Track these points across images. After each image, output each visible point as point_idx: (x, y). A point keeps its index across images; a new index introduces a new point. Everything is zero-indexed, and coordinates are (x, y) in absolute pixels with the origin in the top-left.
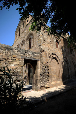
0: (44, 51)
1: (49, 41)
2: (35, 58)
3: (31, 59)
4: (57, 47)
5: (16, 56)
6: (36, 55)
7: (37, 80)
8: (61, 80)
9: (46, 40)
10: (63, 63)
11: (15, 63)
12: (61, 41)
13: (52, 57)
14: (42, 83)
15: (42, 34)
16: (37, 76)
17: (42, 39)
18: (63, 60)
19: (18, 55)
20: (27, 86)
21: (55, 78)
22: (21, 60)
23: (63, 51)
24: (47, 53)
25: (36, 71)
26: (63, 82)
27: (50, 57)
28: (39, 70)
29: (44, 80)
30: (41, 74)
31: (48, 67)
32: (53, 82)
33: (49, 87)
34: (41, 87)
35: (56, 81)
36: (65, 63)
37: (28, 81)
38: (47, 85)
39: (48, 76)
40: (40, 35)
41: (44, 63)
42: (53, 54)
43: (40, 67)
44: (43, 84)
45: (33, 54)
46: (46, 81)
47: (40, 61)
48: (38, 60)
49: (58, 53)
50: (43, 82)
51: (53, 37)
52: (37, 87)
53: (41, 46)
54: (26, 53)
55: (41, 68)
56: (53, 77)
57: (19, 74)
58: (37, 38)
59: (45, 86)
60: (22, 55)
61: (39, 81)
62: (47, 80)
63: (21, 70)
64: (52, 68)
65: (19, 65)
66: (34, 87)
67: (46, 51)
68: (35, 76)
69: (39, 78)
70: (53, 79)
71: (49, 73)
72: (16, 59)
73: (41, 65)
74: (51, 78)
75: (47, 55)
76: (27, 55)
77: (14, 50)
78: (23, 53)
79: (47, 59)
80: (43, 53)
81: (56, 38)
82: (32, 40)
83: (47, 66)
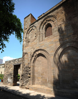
2: (19, 63)
6: (20, 60)
9: (31, 40)
13: (37, 55)
15: (26, 38)
21: (40, 81)
22: (13, 66)
24: (29, 54)
28: (21, 72)
29: (25, 80)
30: (22, 75)
31: (30, 68)
33: (29, 88)
35: (41, 85)
38: (27, 86)
39: (29, 77)
41: (26, 65)
44: (24, 84)
47: (22, 64)
54: (15, 61)
61: (21, 80)
62: (28, 81)
70: (37, 81)
71: (30, 74)
73: (23, 67)
83: (28, 67)
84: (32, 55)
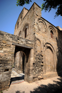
0: (38, 39)
1: (44, 30)
2: (29, 46)
3: (23, 46)
4: (52, 37)
5: (7, 42)
6: (29, 42)
7: (29, 69)
8: (56, 70)
9: (41, 30)
10: (58, 53)
11: (4, 49)
12: (55, 32)
13: (47, 46)
14: (34, 73)
15: (37, 24)
16: (30, 65)
17: (37, 27)
18: (58, 50)
19: (9, 41)
20: (20, 74)
21: (50, 69)
22: (12, 46)
23: (57, 41)
24: (42, 42)
25: (29, 60)
26: (58, 73)
27: (44, 46)
28: (32, 59)
29: (38, 70)
30: (34, 64)
31: (42, 56)
32: (47, 72)
33: (43, 78)
34: (34, 78)
35: (51, 71)
36: (60, 53)
37: (22, 69)
38: (40, 76)
39: (42, 66)
40: (35, 23)
41: (38, 52)
42: (47, 43)
43: (34, 55)
44: (36, 75)
45: (26, 41)
46: (39, 71)
47: (34, 49)
48: (32, 48)
49: (52, 43)
50: (37, 72)
51: (48, 27)
52: (29, 78)
53: (35, 34)
54: (18, 39)
55: (34, 57)
56: (47, 67)
57: (8, 62)
58: (32, 27)
59: (39, 77)
60: (14, 41)
61: (32, 71)
62: (41, 70)
63: (11, 58)
64: (46, 57)
65: (9, 52)
66: (26, 77)
67: (41, 40)
68: (28, 65)
69: (31, 68)
70: (48, 69)
71: (43, 63)
72: (6, 45)
73: (34, 54)
74: (45, 68)
75: (42, 43)
76: (20, 41)
77: (5, 35)
78: (15, 39)
79: (41, 48)
80: (38, 42)
81: (51, 29)
82: (27, 29)
83: (41, 55)
84: (44, 44)
